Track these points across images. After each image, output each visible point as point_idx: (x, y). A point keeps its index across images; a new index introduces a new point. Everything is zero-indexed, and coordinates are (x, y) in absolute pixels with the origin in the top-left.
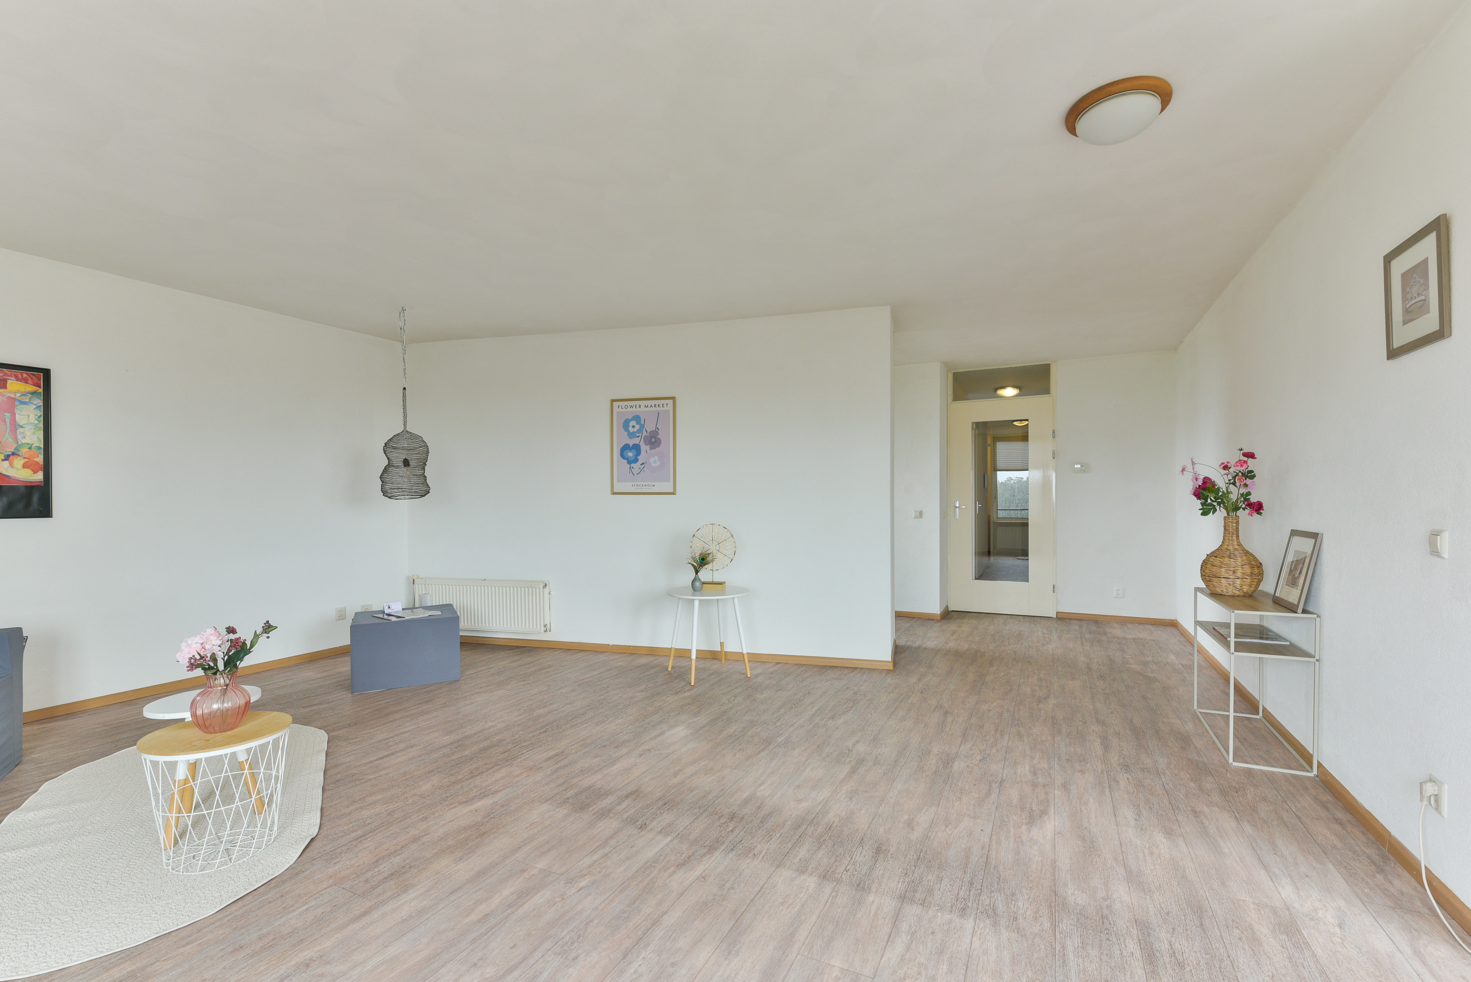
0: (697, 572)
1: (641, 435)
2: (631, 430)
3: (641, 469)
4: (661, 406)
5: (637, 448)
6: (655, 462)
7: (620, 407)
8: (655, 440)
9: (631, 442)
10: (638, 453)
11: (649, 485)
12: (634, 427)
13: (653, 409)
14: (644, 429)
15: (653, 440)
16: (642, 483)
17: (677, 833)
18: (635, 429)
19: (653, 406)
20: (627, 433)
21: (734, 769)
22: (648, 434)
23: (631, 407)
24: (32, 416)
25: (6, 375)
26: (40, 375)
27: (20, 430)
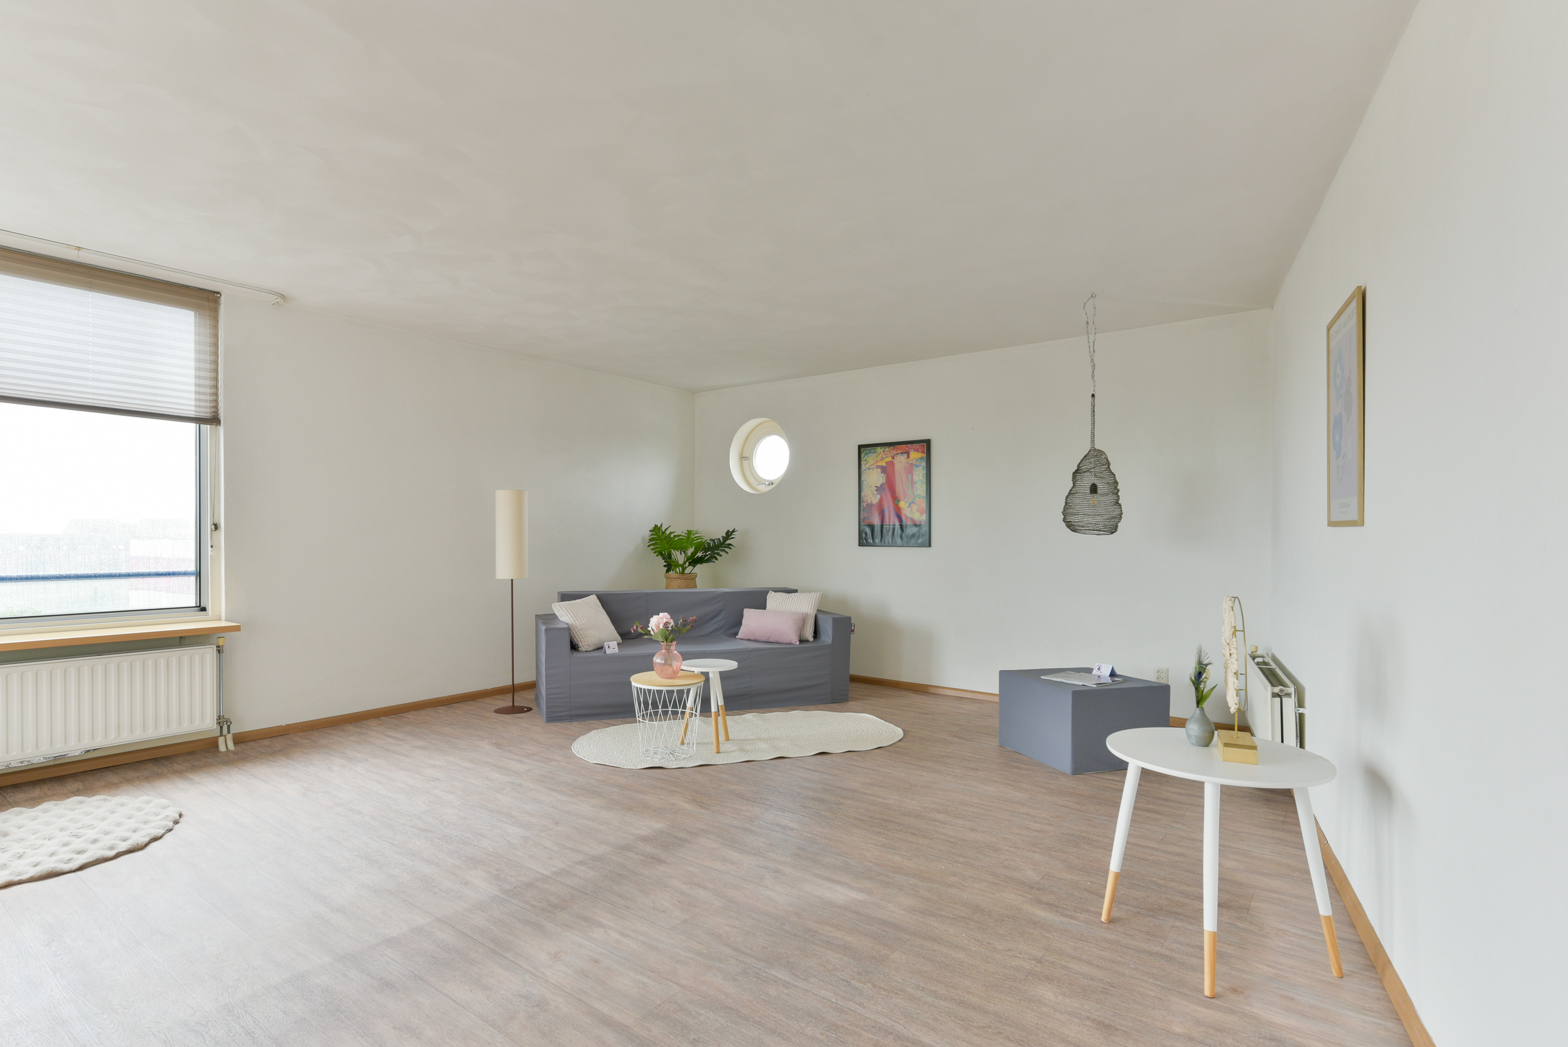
1: (1342, 391)
3: (1342, 469)
4: (1351, 317)
5: (1341, 423)
6: (1349, 449)
7: (1333, 336)
9: (1338, 411)
10: (1341, 432)
11: (1346, 505)
12: (1339, 376)
13: (1348, 327)
14: (1344, 378)
16: (1343, 501)
18: (1339, 381)
20: (1336, 391)
24: (921, 475)
25: (910, 448)
26: (926, 445)
27: (915, 485)
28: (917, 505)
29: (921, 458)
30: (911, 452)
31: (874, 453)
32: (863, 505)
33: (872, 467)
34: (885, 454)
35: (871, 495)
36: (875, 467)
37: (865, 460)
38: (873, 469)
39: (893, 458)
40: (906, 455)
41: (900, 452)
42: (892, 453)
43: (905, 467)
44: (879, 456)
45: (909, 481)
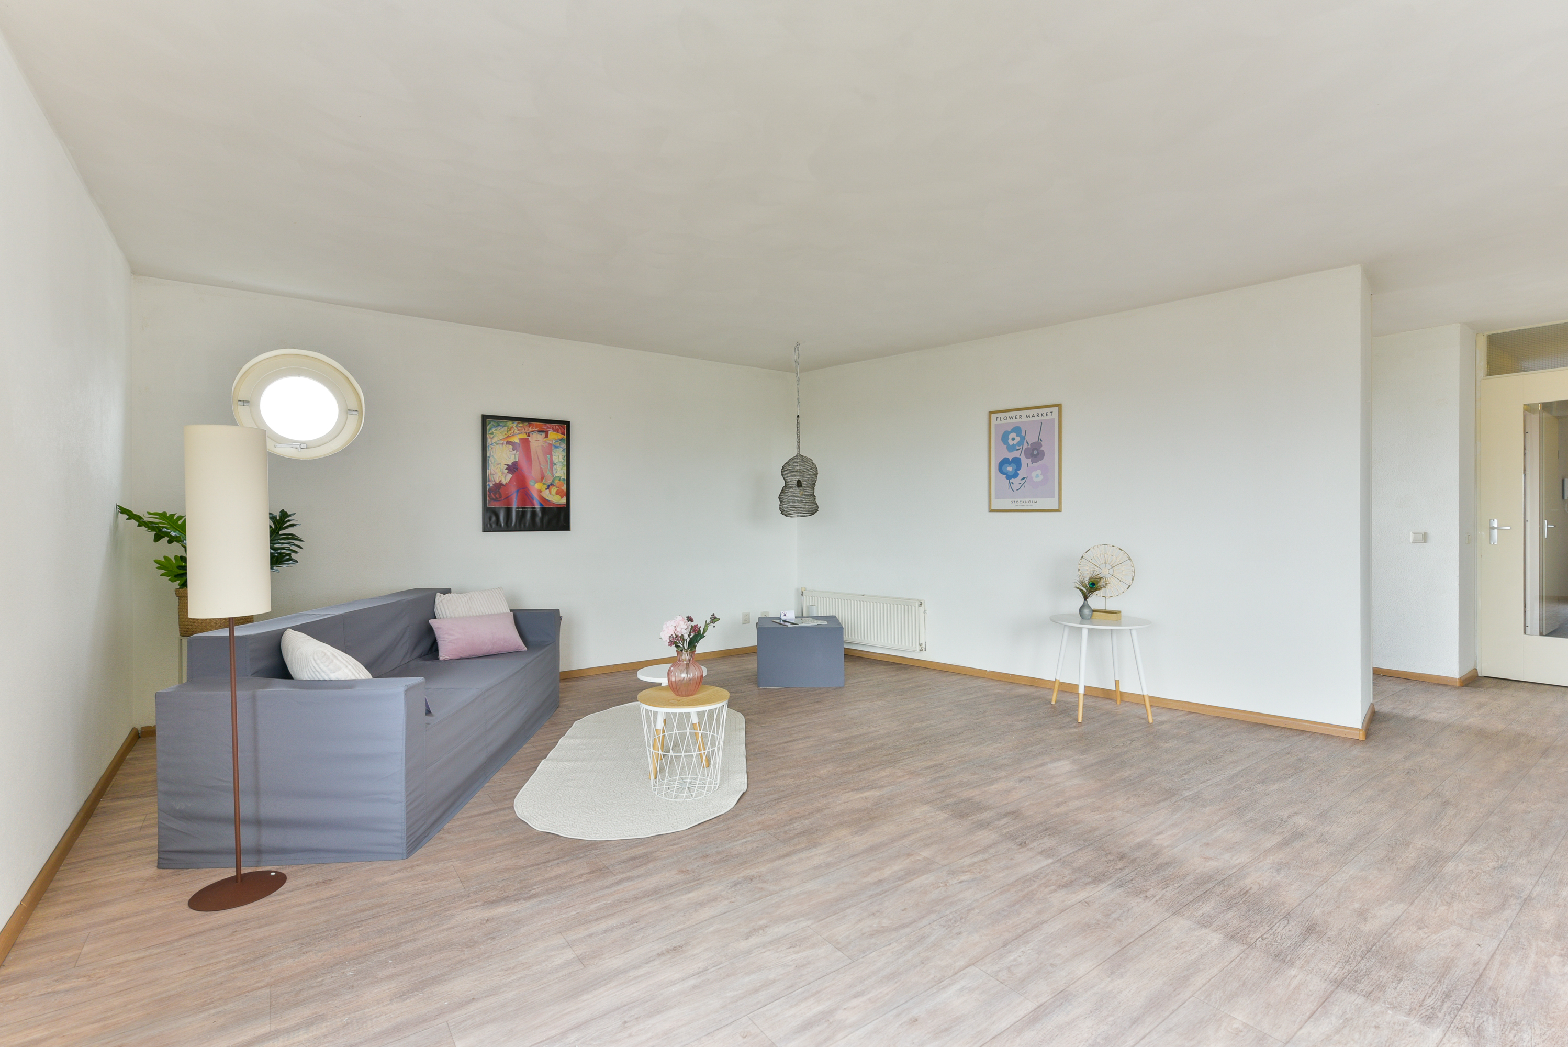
0: (1086, 598)
1: (1021, 447)
2: (1011, 442)
3: (1021, 485)
4: (1044, 415)
5: (1017, 462)
6: (1037, 476)
7: (999, 418)
8: (1038, 452)
9: (1011, 456)
10: (1019, 467)
11: (1030, 502)
12: (1014, 439)
13: (1036, 418)
14: (1025, 441)
15: (1035, 452)
16: (1022, 500)
17: (1059, 858)
18: (1015, 442)
19: (1036, 415)
20: (1006, 446)
21: (1127, 812)
22: (1029, 446)
23: (1011, 418)
24: (561, 457)
25: (548, 428)
26: (565, 426)
27: (555, 467)
28: (557, 487)
29: (561, 440)
30: (549, 432)
31: (503, 427)
32: (489, 485)
33: (502, 442)
34: (519, 430)
35: (500, 474)
36: (505, 443)
37: (492, 433)
38: (502, 444)
39: (529, 436)
40: (544, 434)
41: (537, 430)
42: (527, 429)
43: (542, 446)
44: (510, 430)
45: (547, 461)
